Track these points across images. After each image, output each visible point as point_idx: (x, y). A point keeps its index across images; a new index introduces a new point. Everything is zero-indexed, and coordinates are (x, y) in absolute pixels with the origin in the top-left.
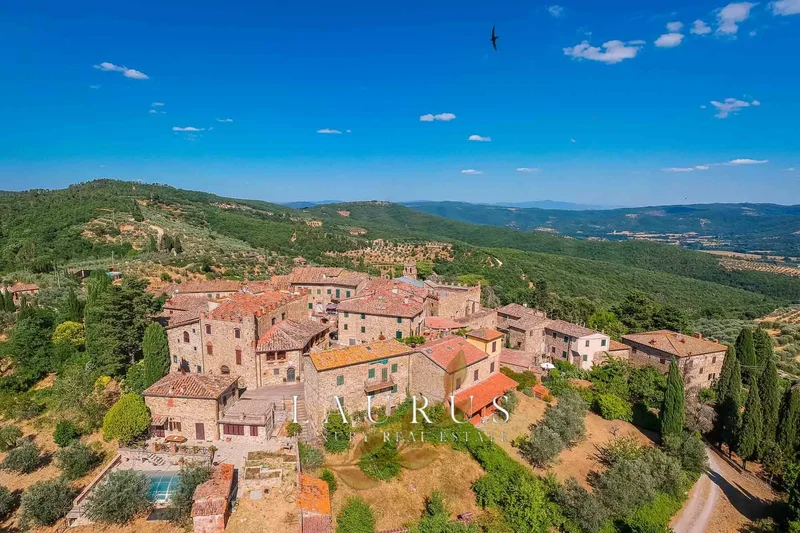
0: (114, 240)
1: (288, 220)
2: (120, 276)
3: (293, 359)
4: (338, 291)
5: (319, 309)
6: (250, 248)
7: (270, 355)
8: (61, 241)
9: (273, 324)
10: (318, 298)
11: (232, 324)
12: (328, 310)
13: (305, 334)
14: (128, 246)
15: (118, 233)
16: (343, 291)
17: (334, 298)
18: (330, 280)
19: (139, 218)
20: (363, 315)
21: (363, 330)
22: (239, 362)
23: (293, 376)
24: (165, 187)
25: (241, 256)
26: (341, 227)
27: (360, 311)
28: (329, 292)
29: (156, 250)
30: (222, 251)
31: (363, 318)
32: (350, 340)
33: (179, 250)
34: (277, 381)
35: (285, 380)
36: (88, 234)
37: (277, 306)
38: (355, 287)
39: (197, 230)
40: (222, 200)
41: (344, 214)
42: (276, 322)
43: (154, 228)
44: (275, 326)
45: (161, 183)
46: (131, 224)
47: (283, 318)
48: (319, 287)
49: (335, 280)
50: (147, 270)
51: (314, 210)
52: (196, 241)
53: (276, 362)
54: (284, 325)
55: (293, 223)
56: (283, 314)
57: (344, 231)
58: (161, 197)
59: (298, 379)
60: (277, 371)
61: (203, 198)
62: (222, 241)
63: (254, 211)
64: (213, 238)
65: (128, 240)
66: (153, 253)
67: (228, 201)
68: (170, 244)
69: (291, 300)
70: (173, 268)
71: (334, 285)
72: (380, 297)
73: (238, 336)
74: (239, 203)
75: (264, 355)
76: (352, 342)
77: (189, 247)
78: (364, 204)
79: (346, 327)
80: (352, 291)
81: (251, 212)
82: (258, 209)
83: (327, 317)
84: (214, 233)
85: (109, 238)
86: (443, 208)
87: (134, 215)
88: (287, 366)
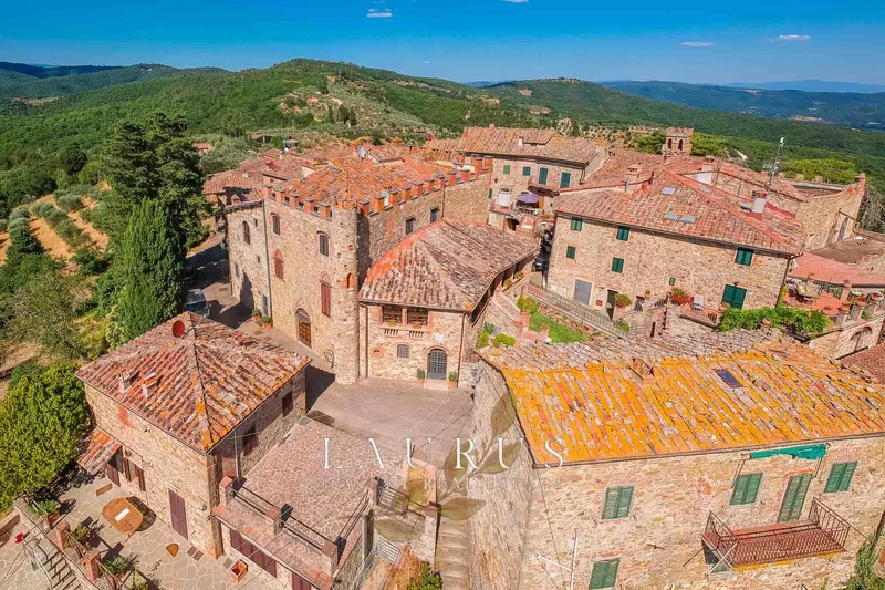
0: (300, 111)
1: (464, 98)
2: (296, 144)
3: (445, 331)
4: (544, 172)
5: (504, 200)
6: (421, 123)
7: (390, 312)
8: (261, 111)
9: (409, 230)
10: (505, 181)
11: (315, 221)
12: (520, 203)
13: (480, 265)
14: (310, 117)
15: (305, 104)
16: (555, 173)
17: (535, 182)
18: (530, 150)
19: (325, 91)
20: (624, 231)
21: (618, 265)
22: (326, 312)
23: (443, 369)
24: (349, 66)
25: (412, 131)
26: (521, 106)
27: (617, 219)
28: (527, 171)
29: (332, 121)
30: (394, 125)
31: (622, 237)
32: (578, 282)
33: (354, 123)
34: (404, 371)
35: (420, 374)
36: (283, 106)
37: (421, 192)
38: (582, 166)
39: (375, 104)
40: (402, 78)
41: (526, 93)
42: (415, 226)
43: (335, 100)
44: (413, 237)
45: (347, 62)
46: (317, 96)
47: (433, 220)
48: (507, 162)
49: (539, 150)
50: (321, 141)
51: (491, 88)
52: (371, 114)
53: (404, 329)
54: (435, 235)
55: (468, 100)
56: (434, 211)
57: (523, 109)
58: (347, 74)
59: (455, 378)
60: (403, 351)
61: (385, 76)
62: (396, 116)
63: (431, 88)
64: (388, 112)
65: (312, 111)
66: (329, 124)
67: (407, 79)
68: (347, 115)
69: (455, 181)
70: (345, 140)
71: (538, 159)
72: (670, 191)
73: (324, 250)
74: (416, 80)
75: (375, 310)
76: (582, 290)
77: (363, 120)
78: (549, 82)
79: (571, 252)
80: (575, 174)
81: (427, 89)
82: (435, 86)
83: (518, 217)
84: (389, 109)
85: (297, 109)
86: (647, 88)
87: (320, 90)
88: (429, 344)
